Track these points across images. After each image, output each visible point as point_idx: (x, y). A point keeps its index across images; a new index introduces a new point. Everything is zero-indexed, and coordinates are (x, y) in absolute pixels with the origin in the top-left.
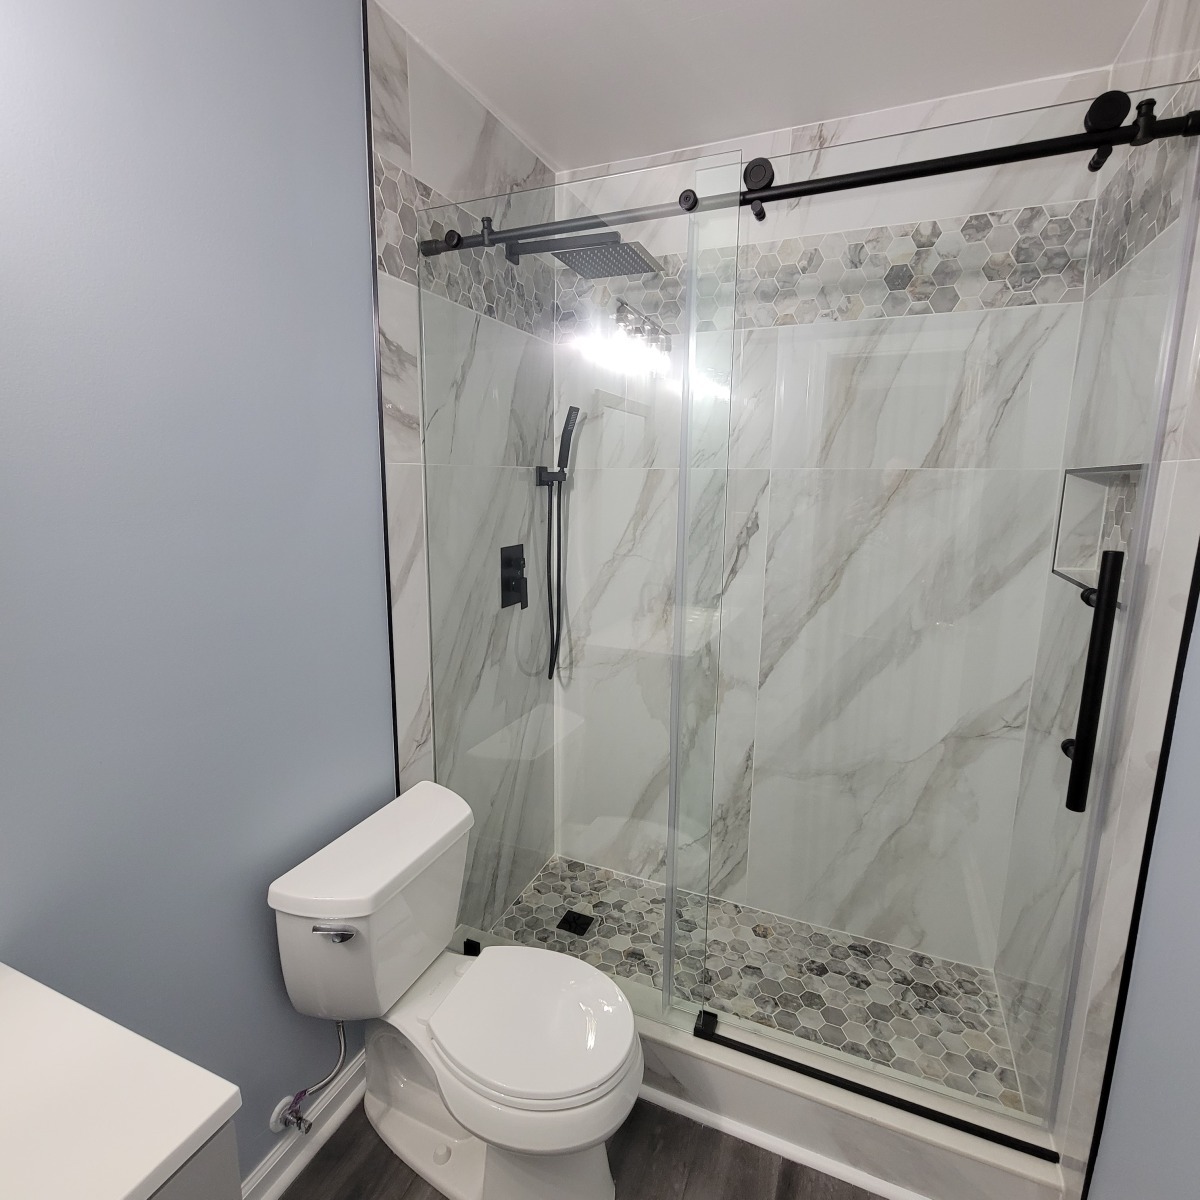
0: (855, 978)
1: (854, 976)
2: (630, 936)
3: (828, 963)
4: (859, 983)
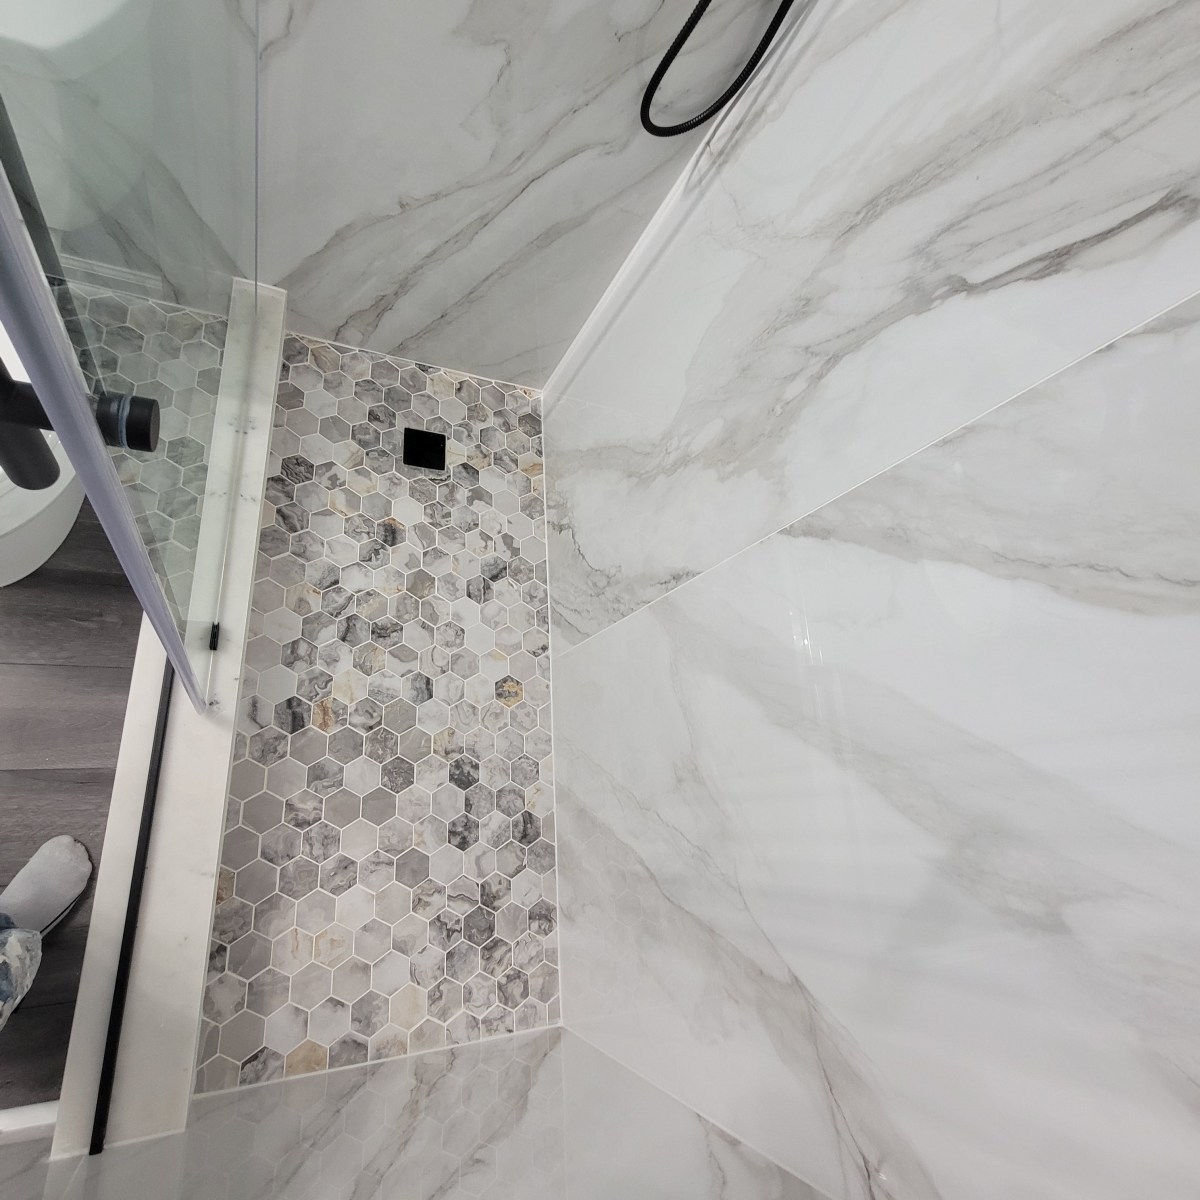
0: (467, 827)
1: (469, 826)
2: (427, 521)
3: (481, 787)
4: (459, 834)
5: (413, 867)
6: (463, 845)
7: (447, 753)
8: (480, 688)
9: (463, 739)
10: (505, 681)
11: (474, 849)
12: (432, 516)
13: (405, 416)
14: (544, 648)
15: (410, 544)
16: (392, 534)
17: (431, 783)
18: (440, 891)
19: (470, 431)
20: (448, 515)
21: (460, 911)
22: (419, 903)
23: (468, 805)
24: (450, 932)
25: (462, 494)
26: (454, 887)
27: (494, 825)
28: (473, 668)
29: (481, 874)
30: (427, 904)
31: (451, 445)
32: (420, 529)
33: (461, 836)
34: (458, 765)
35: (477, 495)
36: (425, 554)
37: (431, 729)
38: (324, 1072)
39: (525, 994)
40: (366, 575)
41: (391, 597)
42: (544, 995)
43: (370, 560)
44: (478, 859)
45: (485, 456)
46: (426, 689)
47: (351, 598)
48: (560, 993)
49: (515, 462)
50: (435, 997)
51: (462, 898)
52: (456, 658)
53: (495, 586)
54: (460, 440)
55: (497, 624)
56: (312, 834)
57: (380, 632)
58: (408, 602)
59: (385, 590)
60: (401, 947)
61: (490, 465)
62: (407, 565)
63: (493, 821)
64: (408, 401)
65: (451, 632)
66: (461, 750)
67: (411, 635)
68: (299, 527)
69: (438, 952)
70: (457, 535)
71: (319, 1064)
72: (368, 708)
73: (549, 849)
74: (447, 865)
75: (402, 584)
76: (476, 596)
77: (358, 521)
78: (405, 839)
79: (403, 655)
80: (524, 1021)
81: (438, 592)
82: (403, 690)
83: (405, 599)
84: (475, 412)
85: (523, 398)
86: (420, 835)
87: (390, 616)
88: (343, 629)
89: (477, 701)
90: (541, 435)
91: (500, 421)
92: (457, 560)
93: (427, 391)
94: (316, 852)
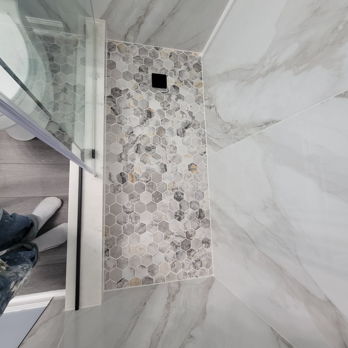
1: (181, 213)
2: (161, 108)
3: (185, 201)
4: (178, 216)
5: (163, 227)
6: (179, 219)
7: (173, 190)
8: (183, 168)
9: (178, 185)
10: (191, 164)
11: (183, 221)
12: (163, 106)
13: (152, 69)
14: (205, 153)
15: (156, 117)
16: (150, 114)
17: (168, 199)
18: (173, 234)
19: (175, 72)
20: (169, 105)
21: (179, 240)
22: (166, 237)
23: (181, 207)
24: (177, 247)
25: (174, 97)
26: (177, 232)
27: (189, 213)
28: (180, 161)
29: (186, 229)
30: (169, 238)
31: (169, 78)
32: (159, 111)
33: (179, 217)
34: (177, 193)
35: (179, 97)
36: (162, 120)
37: (167, 182)
38: (140, 286)
39: (201, 266)
40: (142, 129)
41: (151, 137)
42: (208, 266)
43: (143, 124)
44: (184, 224)
45: (181, 82)
46: (165, 168)
47: (138, 138)
48: (213, 266)
49: (192, 83)
50: (173, 266)
51: (180, 236)
52: (174, 157)
53: (187, 131)
54: (171, 76)
55: (188, 144)
56: (132, 216)
57: (148, 149)
58: (157, 138)
59: (149, 134)
60: (162, 251)
61: (183, 85)
62: (156, 125)
63: (189, 212)
64: (152, 62)
65: (172, 148)
66: (177, 189)
67: (159, 149)
68: (118, 113)
69: (173, 253)
70: (172, 113)
71: (139, 283)
72: (146, 175)
73: (208, 221)
74: (175, 226)
75: (154, 132)
76: (180, 135)
77: (138, 110)
78: (161, 217)
79: (157, 157)
80: (201, 274)
81: (167, 134)
82: (157, 168)
83: (156, 137)
84: (177, 65)
85: (194, 57)
86: (165, 216)
87: (151, 144)
88: (136, 148)
89: (182, 172)
90: (202, 71)
91: (186, 67)
92: (173, 122)
93: (159, 58)
94: (133, 221)
